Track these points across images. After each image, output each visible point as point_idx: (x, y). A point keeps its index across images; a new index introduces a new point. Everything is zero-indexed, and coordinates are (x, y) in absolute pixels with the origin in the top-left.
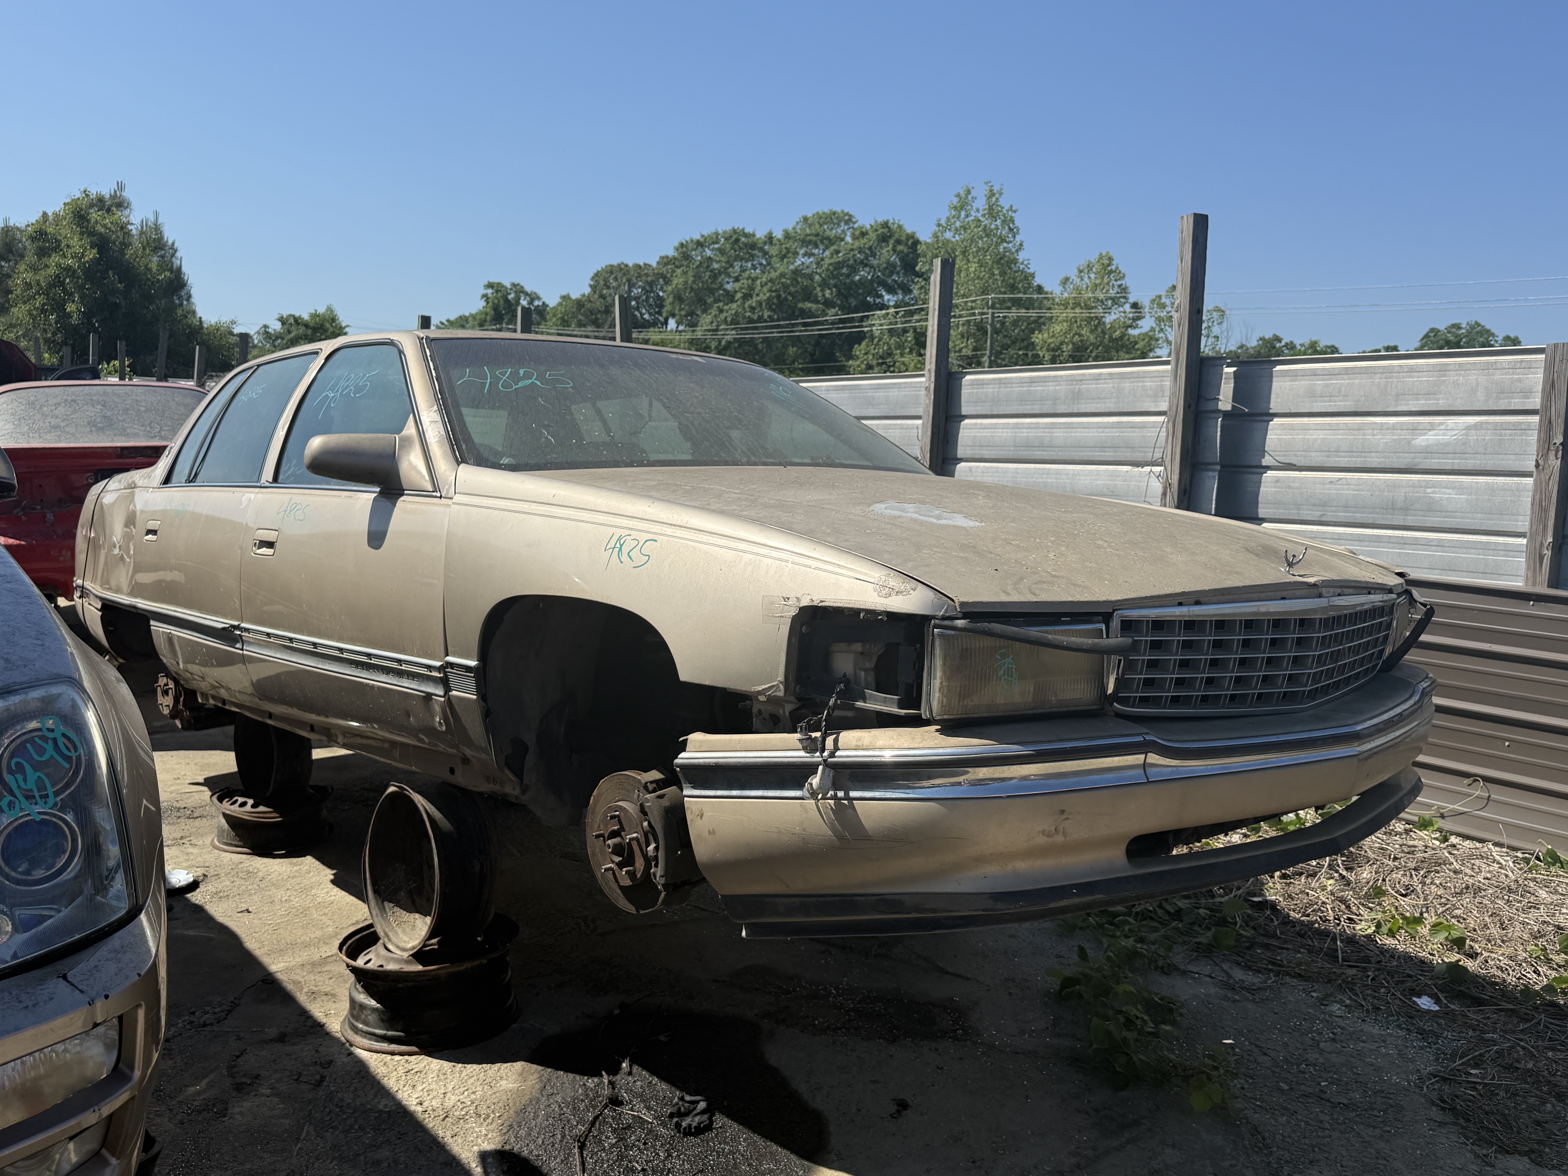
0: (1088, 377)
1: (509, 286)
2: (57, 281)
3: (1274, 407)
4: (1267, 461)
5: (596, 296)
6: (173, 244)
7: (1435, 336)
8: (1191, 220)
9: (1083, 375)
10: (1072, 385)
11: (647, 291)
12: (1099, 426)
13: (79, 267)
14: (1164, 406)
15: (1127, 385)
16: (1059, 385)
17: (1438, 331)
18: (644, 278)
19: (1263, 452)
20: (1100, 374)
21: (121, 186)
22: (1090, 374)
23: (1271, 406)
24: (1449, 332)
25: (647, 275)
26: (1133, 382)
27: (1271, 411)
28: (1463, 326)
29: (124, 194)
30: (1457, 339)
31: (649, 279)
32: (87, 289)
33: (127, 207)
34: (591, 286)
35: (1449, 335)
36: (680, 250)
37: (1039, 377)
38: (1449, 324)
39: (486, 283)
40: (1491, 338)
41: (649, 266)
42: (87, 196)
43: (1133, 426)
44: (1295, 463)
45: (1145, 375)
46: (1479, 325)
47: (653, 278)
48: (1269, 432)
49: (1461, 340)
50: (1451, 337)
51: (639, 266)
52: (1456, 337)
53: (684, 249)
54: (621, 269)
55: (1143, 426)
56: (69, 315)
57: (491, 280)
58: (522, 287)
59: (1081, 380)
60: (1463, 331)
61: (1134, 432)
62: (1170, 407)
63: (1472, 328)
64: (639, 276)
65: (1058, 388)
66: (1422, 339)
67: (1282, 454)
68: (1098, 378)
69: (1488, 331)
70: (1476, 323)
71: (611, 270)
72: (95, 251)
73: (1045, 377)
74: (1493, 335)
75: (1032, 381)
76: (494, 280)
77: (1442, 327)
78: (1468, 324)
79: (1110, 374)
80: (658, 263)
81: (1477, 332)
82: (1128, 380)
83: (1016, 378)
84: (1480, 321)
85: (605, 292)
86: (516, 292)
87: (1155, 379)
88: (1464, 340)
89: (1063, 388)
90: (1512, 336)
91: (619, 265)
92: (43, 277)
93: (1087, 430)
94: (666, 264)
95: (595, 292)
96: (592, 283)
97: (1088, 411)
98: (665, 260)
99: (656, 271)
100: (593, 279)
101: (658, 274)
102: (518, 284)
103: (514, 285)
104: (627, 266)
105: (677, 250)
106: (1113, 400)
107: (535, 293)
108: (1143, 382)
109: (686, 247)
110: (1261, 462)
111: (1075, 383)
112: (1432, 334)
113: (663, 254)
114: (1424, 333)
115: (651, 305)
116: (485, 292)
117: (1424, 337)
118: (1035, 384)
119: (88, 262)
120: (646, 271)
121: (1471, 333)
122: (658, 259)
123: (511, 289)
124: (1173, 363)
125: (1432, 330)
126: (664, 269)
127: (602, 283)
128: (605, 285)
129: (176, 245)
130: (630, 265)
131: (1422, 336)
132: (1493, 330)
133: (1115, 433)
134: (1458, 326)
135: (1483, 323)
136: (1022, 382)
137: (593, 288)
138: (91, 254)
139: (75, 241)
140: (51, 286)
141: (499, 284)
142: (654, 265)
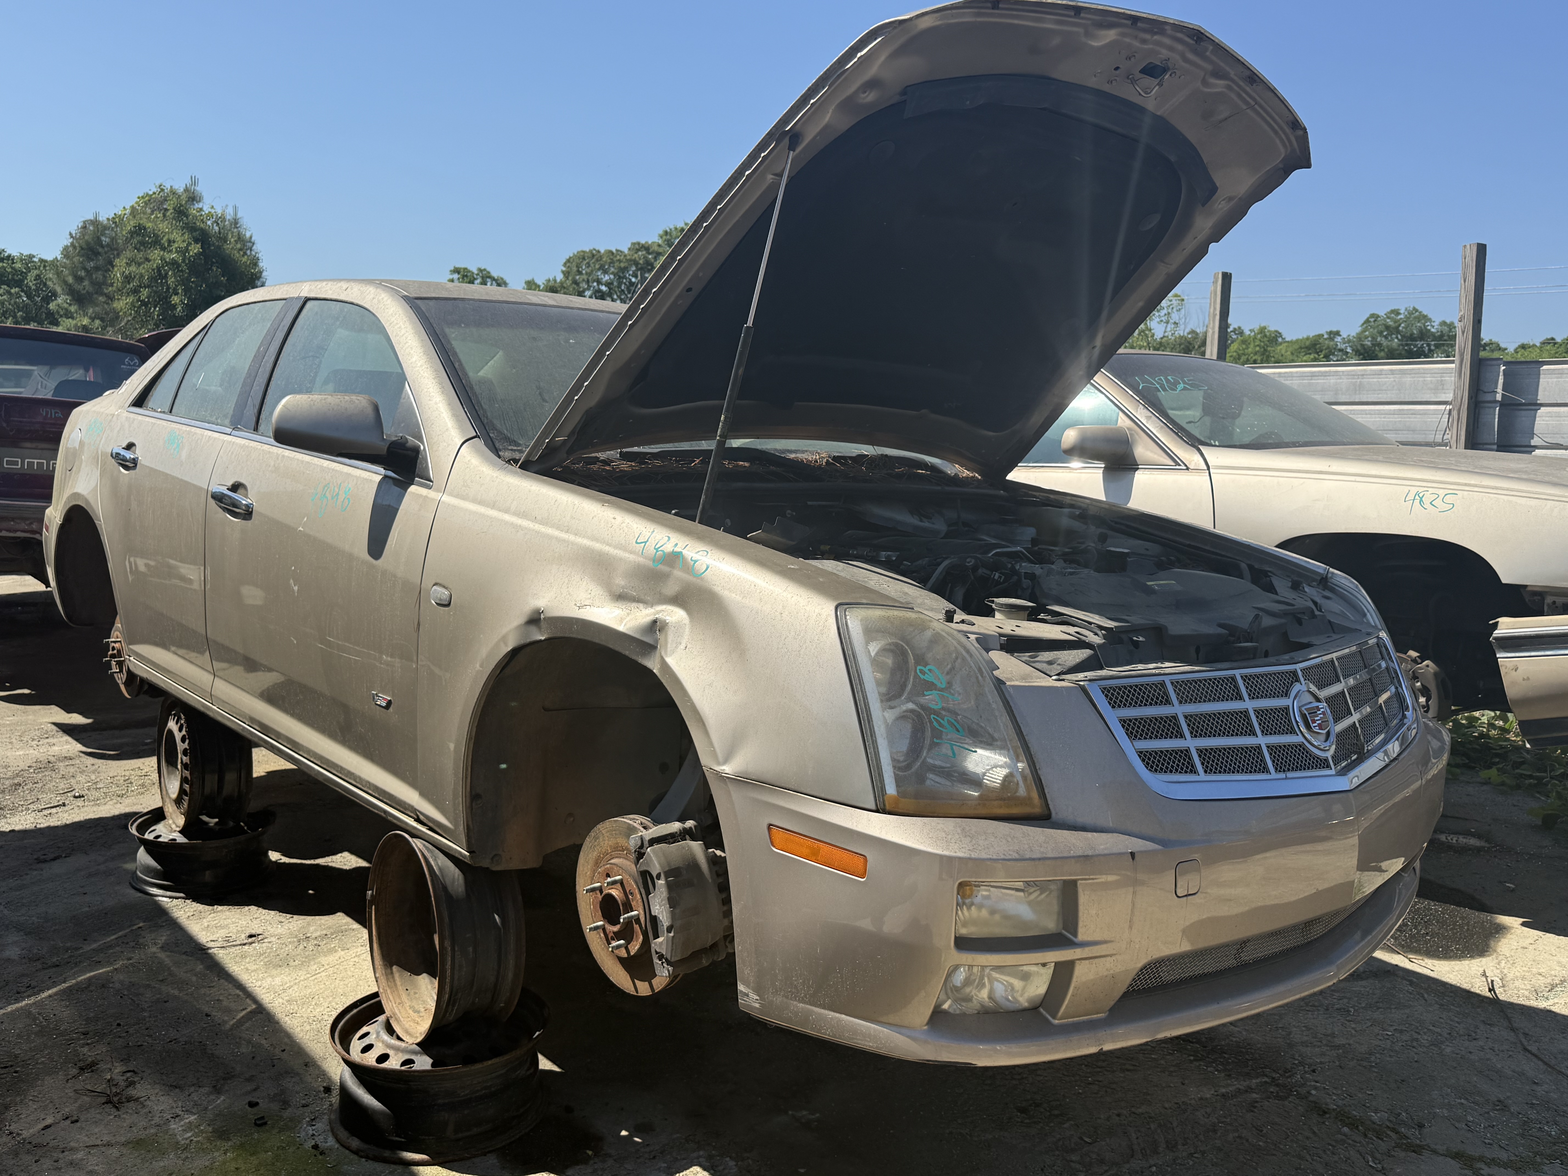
0: (1368, 373)
1: (476, 272)
2: (159, 275)
3: (1541, 398)
4: (1535, 441)
5: (569, 282)
6: (251, 237)
7: (1375, 321)
8: (1475, 249)
9: (1365, 370)
10: (1354, 379)
11: (620, 277)
12: (1380, 413)
13: (184, 261)
14: (1449, 397)
15: (1408, 379)
16: (1341, 379)
17: (1378, 316)
18: (617, 264)
19: (1532, 435)
20: (1381, 370)
21: (194, 181)
22: (1371, 370)
23: (1539, 398)
24: (1388, 318)
25: (620, 261)
26: (1414, 377)
27: (1538, 402)
28: (1402, 311)
29: (198, 188)
30: (1397, 324)
31: (622, 265)
32: (192, 282)
33: (200, 201)
34: (563, 272)
35: (1388, 320)
36: (664, 237)
37: (1320, 372)
38: (1389, 310)
39: (452, 269)
40: (1428, 323)
41: (621, 252)
42: (162, 190)
43: (1414, 413)
44: (1562, 443)
45: (1425, 372)
46: (1417, 311)
47: (626, 264)
48: (1537, 419)
49: (1400, 325)
50: (1390, 322)
51: (611, 252)
52: (1395, 322)
53: (668, 237)
54: (593, 256)
55: (1425, 413)
56: (174, 307)
57: (458, 266)
58: (489, 273)
59: (1363, 375)
60: (1402, 316)
61: (1415, 418)
62: (1455, 398)
63: (1411, 313)
64: (612, 262)
65: (1338, 381)
66: (1363, 324)
67: (1550, 436)
68: (1380, 373)
69: (1425, 317)
70: (1414, 309)
71: (582, 257)
72: (199, 246)
73: (1326, 372)
74: (1430, 320)
75: (1313, 375)
76: (461, 265)
77: (1382, 313)
78: (1406, 309)
79: (1391, 370)
80: (629, 249)
81: (1415, 318)
82: (1408, 376)
83: (1297, 372)
84: (1417, 307)
85: (578, 277)
86: (483, 277)
87: (1436, 375)
88: (1403, 325)
89: (1345, 381)
90: (1448, 321)
91: (591, 251)
92: (144, 271)
93: (1369, 416)
94: (638, 250)
95: (567, 278)
96: (564, 269)
97: (1370, 400)
98: (637, 246)
99: (628, 257)
100: (565, 265)
101: (630, 260)
102: (485, 270)
103: (480, 270)
104: (599, 252)
105: (661, 237)
106: (1394, 392)
107: (502, 279)
108: (1424, 377)
109: (671, 235)
110: (1530, 442)
111: (1356, 377)
112: (1372, 320)
113: (635, 241)
114: (1365, 318)
115: (623, 291)
116: (451, 277)
117: (1365, 323)
118: (1316, 378)
119: (192, 256)
120: (618, 257)
121: (1409, 318)
122: (629, 246)
123: (477, 275)
124: (1457, 362)
125: (1372, 315)
126: (636, 256)
127: (575, 269)
128: (578, 271)
129: (253, 239)
130: (602, 251)
131: (1362, 322)
132: (1430, 316)
133: (1396, 418)
134: (1396, 312)
135: (1420, 309)
136: (1302, 376)
137: (566, 274)
138: (195, 249)
139: (176, 235)
140: (152, 279)
141: (465, 269)
142: (626, 251)
